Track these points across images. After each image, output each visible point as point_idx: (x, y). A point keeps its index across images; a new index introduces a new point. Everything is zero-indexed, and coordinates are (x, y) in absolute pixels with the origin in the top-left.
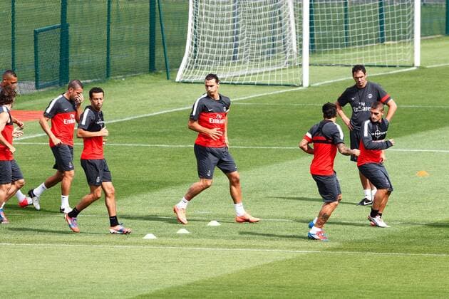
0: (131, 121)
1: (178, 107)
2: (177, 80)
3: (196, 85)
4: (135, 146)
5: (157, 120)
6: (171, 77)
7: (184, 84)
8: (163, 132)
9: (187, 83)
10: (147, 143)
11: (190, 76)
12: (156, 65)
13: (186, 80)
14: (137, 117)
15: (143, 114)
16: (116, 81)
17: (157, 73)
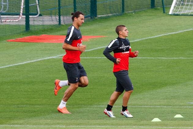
0: (140, 41)
1: (171, 32)
2: (170, 13)
3: (183, 16)
4: (144, 59)
5: (157, 41)
6: (166, 12)
7: (175, 16)
8: (162, 49)
9: (177, 15)
10: (151, 56)
11: (179, 10)
12: (156, 3)
13: (176, 13)
14: (144, 39)
15: (148, 37)
16: (129, 14)
17: (156, 9)
